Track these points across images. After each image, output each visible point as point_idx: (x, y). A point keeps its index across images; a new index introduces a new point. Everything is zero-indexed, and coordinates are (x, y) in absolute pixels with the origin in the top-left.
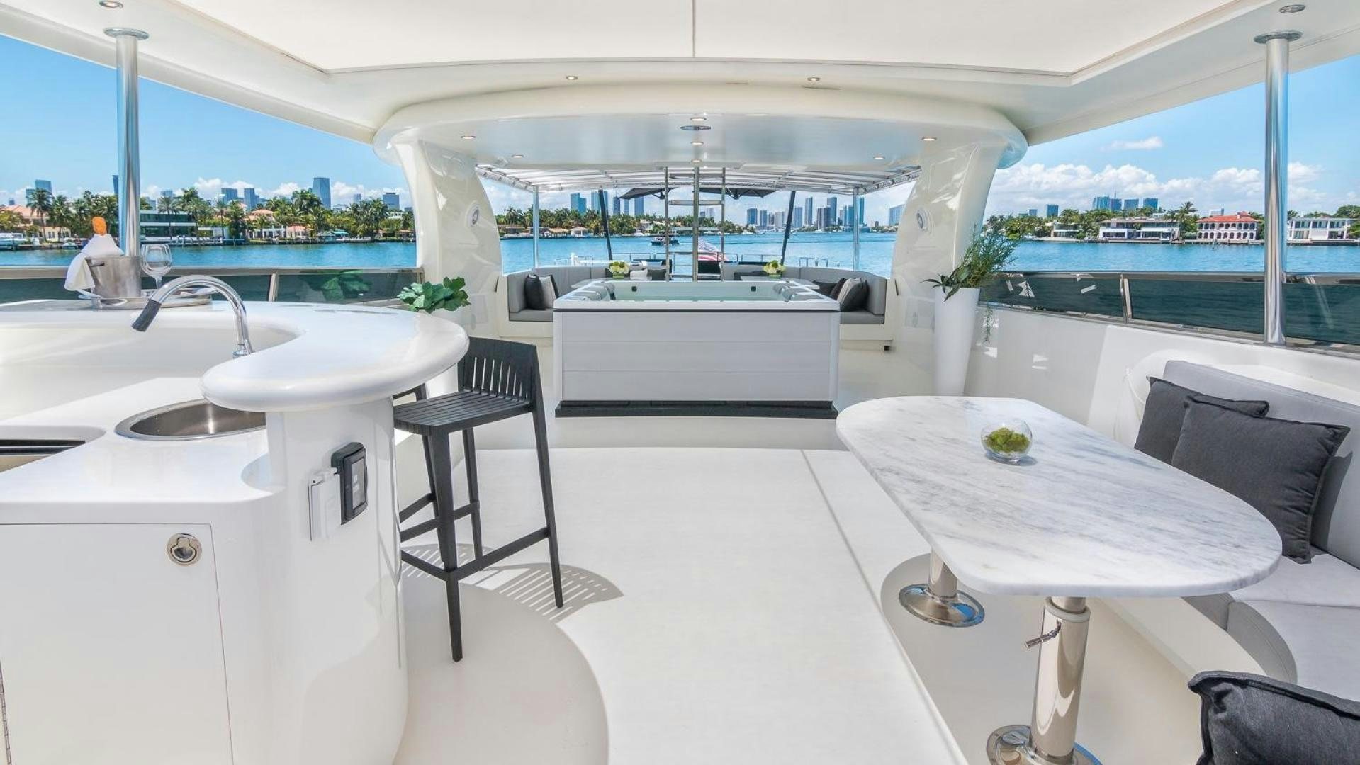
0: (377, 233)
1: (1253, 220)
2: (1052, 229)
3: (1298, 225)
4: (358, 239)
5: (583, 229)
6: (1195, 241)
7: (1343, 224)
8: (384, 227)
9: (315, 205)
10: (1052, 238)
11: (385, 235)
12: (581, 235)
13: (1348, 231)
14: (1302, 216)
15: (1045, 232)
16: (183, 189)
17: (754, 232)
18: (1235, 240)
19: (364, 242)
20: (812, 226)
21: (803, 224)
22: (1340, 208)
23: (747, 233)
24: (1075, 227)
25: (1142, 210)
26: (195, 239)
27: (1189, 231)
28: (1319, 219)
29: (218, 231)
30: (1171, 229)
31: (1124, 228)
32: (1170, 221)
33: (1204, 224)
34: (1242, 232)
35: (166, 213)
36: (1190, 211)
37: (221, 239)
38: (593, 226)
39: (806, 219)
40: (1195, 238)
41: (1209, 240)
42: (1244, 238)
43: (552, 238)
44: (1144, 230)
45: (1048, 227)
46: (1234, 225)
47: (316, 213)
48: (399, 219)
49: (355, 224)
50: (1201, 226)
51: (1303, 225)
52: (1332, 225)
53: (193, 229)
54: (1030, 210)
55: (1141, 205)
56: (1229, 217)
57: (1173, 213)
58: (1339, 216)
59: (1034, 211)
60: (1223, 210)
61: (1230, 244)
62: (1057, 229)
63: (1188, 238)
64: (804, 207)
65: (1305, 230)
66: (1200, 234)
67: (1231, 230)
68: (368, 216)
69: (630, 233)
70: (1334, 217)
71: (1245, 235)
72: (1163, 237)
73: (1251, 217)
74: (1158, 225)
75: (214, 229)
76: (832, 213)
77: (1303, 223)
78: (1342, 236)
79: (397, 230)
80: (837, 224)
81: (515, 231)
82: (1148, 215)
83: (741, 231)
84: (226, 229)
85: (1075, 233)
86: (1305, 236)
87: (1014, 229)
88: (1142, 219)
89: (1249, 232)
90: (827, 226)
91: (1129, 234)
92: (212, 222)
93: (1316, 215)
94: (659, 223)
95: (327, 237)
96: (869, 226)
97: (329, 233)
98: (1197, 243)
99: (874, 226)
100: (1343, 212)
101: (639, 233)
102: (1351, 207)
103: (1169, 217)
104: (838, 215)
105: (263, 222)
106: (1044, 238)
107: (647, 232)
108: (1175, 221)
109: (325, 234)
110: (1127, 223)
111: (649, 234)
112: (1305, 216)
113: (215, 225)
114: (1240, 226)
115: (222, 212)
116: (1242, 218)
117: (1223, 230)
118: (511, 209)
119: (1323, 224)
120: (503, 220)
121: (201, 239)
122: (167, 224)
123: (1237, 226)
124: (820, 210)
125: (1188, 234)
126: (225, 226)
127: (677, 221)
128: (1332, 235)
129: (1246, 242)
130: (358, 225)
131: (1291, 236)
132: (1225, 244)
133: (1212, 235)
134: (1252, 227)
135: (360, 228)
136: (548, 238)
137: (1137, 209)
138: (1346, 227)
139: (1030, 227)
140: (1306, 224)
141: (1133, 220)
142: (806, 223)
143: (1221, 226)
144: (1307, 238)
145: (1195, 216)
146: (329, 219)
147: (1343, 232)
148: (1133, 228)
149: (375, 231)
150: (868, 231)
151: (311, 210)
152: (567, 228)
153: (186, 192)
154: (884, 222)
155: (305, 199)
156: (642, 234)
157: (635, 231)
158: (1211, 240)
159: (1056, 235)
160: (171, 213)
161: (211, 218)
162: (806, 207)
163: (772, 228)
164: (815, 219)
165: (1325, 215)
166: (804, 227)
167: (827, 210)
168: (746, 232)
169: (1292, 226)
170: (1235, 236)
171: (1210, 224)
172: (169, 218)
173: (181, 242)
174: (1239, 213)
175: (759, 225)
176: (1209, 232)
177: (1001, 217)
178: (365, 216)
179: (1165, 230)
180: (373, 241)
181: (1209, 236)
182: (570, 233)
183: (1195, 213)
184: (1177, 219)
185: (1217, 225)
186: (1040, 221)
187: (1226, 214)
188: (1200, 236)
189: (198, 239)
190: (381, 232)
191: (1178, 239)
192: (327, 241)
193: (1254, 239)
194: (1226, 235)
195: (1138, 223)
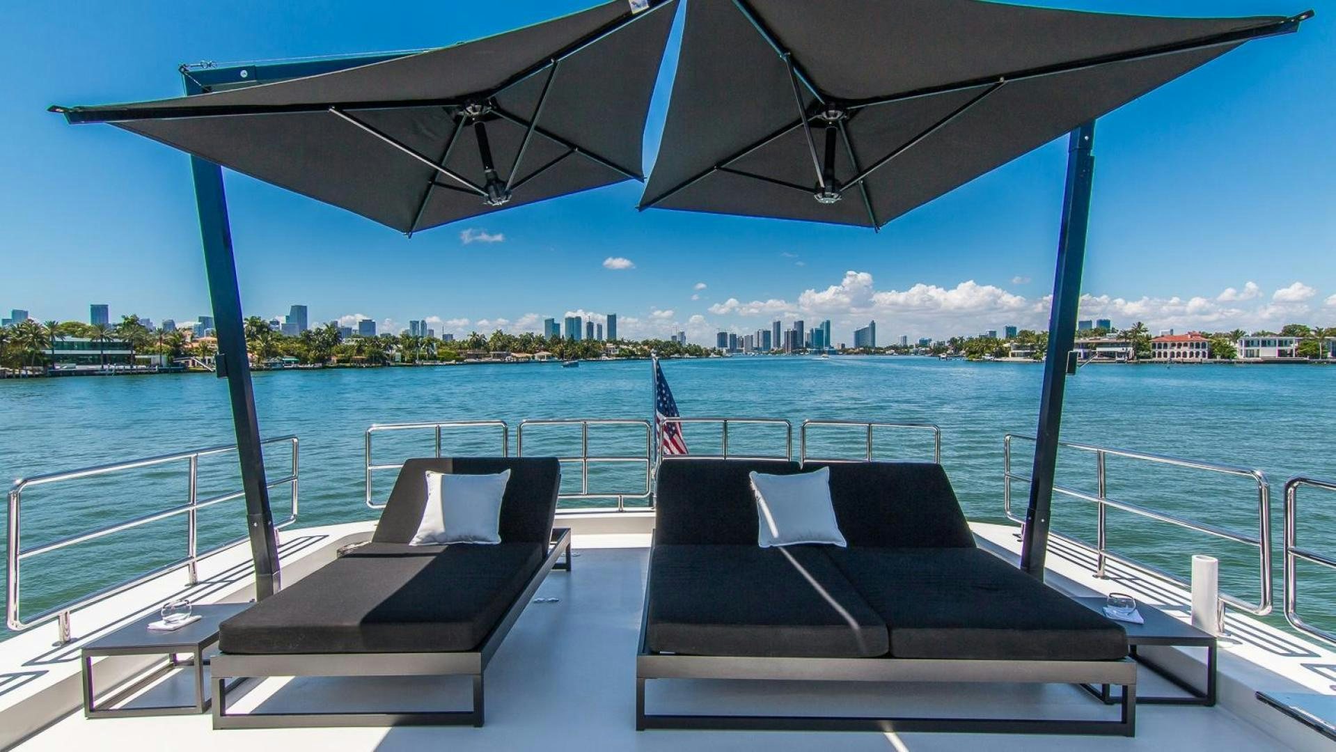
0: (330, 359)
1: (1204, 339)
2: (1010, 350)
3: (1248, 344)
4: (309, 366)
5: (545, 353)
6: (1150, 360)
7: (1291, 342)
8: (339, 353)
9: (264, 332)
10: (1010, 359)
11: (339, 361)
12: (545, 360)
13: (1296, 350)
14: (1250, 335)
15: (1002, 353)
16: (123, 317)
17: (721, 355)
18: (1188, 358)
19: (313, 369)
20: (780, 349)
21: (772, 347)
22: (1285, 327)
23: (715, 356)
24: (1032, 347)
25: (1096, 330)
26: (128, 367)
27: (1143, 350)
28: (1268, 337)
29: (156, 359)
30: (1125, 349)
31: (1080, 348)
32: (1124, 340)
33: (1157, 344)
34: (1195, 351)
35: (99, 341)
36: (1143, 331)
37: (157, 367)
38: (557, 350)
39: (774, 342)
40: (1149, 357)
41: (1162, 359)
42: (1197, 357)
43: (514, 363)
44: (1098, 349)
45: (1006, 348)
46: (1186, 345)
47: (265, 340)
48: (353, 346)
49: (306, 350)
50: (1154, 346)
51: (1252, 344)
52: (1281, 343)
53: (129, 356)
54: (990, 332)
55: (1094, 326)
56: (1180, 337)
57: (1125, 333)
58: (1285, 335)
59: (993, 333)
60: (1172, 331)
61: (1184, 363)
62: (1014, 350)
63: (1142, 357)
64: (772, 330)
65: (1255, 349)
66: (1154, 354)
67: (1183, 349)
68: (320, 342)
69: (594, 357)
70: (1280, 335)
71: (1198, 354)
72: (1119, 357)
73: (1202, 336)
74: (1112, 345)
75: (152, 357)
76: (798, 336)
77: (1252, 342)
78: (1291, 355)
79: (351, 356)
80: (804, 346)
81: (477, 356)
82: (1103, 334)
83: (708, 355)
84: (164, 357)
85: (1032, 353)
86: (1255, 354)
87: (973, 350)
88: (1095, 339)
89: (1201, 351)
90: (794, 349)
91: (1085, 354)
92: (151, 349)
93: (1264, 334)
94: (625, 347)
95: (274, 364)
96: (836, 348)
97: (276, 360)
98: (1151, 362)
99: (840, 348)
100: (1289, 331)
101: (604, 357)
102: (1295, 326)
103: (1122, 337)
104: (805, 339)
105: (206, 348)
106: (1003, 359)
107: (613, 356)
108: (1128, 341)
109: (272, 360)
110: (1082, 344)
111: (615, 358)
112: (1253, 335)
113: (154, 353)
114: (1192, 345)
115: (161, 339)
116: (1194, 337)
117: (1175, 350)
118: (474, 334)
119: (1272, 343)
120: (466, 345)
121: (135, 367)
122: (99, 352)
123: (1189, 345)
124: (787, 333)
125: (1142, 353)
126: (164, 353)
127: (644, 345)
128: (1281, 353)
129: (1200, 361)
130: (308, 351)
131: (1242, 354)
132: (1178, 362)
133: (1165, 355)
134: (1204, 346)
135: (312, 354)
136: (509, 363)
137: (1091, 329)
138: (1294, 346)
139: (989, 348)
140: (1255, 343)
141: (1087, 340)
142: (774, 346)
143: (1173, 345)
144: (1258, 356)
145: (1147, 335)
146: (280, 346)
147: (1292, 351)
148: (1088, 348)
149: (326, 357)
150: (834, 353)
151: (260, 336)
152: (531, 352)
153: (126, 319)
154: (850, 344)
155: (255, 326)
156: (607, 358)
157: (600, 355)
158: (1165, 359)
159: (1013, 355)
160: (104, 340)
161: (151, 345)
162: (774, 331)
163: (741, 351)
164: (782, 342)
165: (1272, 334)
166: (773, 350)
167: (794, 333)
168: (712, 355)
169: (1242, 344)
170: (1188, 355)
171: (1163, 343)
172: (103, 346)
173: (111, 370)
174: (1189, 333)
175: (729, 347)
176: (1163, 351)
177: (962, 339)
178: (317, 342)
179: (1119, 350)
180: (324, 367)
181: (1162, 355)
182: (533, 357)
183: (1147, 333)
184: (1130, 339)
185: (1169, 344)
186: (998, 343)
187: (1175, 334)
188: (1154, 355)
189: (132, 367)
190: (334, 359)
191: (1132, 359)
192: (273, 367)
193: (1207, 358)
194: (1179, 354)
195: (1093, 343)
